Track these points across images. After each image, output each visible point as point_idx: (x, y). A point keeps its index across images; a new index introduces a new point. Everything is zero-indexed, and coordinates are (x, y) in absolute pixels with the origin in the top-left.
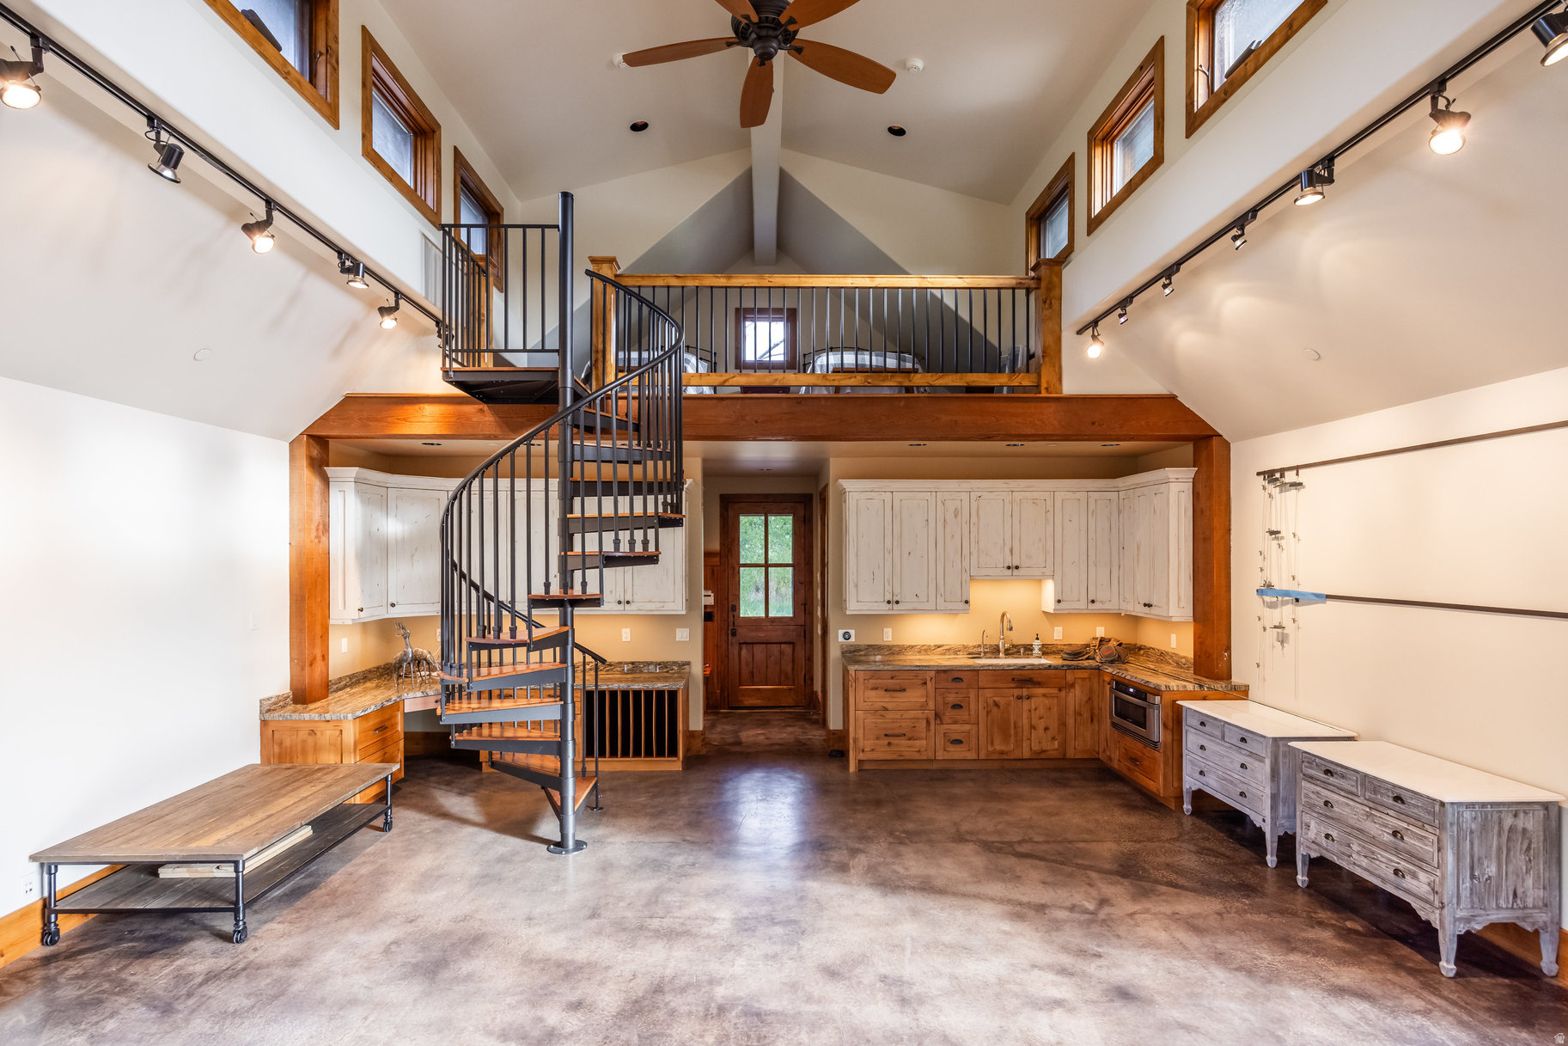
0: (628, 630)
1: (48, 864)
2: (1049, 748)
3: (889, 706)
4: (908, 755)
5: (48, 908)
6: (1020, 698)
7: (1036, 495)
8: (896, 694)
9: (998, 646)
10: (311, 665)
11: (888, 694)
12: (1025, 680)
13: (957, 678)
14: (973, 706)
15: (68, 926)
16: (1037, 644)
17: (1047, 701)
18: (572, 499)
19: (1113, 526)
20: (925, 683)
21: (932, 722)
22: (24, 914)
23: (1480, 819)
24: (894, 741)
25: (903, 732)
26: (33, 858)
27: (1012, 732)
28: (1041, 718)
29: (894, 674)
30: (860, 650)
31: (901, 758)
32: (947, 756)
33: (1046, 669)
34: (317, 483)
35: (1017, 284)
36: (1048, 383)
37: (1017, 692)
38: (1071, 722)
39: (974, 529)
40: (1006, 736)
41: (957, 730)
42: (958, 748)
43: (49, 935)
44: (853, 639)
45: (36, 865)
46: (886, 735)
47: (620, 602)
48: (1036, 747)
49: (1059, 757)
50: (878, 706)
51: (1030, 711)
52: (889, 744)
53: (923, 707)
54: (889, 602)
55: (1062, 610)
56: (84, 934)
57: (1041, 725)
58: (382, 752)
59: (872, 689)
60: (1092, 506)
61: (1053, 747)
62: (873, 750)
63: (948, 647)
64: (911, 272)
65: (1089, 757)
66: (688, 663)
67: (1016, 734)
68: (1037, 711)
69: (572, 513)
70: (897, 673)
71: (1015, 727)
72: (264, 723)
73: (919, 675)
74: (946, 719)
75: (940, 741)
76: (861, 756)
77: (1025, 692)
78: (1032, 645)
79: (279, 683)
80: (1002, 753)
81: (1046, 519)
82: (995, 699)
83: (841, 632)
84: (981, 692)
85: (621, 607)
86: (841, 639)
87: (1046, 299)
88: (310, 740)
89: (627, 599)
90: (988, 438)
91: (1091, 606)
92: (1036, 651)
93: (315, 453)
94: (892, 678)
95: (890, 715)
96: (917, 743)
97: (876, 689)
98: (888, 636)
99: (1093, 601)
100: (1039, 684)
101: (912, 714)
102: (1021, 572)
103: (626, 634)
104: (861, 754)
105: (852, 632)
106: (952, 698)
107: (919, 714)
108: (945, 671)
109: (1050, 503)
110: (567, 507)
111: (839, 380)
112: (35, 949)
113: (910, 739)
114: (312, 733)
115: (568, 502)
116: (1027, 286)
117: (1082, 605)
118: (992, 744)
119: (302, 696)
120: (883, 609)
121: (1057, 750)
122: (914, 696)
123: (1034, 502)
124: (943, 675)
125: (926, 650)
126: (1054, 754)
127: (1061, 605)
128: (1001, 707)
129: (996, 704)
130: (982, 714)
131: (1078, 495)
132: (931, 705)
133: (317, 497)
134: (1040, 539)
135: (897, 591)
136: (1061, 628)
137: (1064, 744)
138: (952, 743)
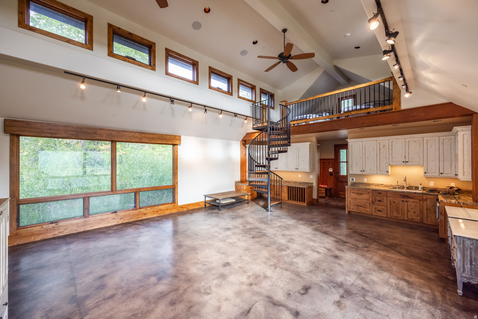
0: (300, 175)
1: (205, 196)
2: (415, 218)
3: (357, 198)
4: (363, 212)
5: (205, 202)
6: (403, 201)
7: (415, 139)
8: (359, 195)
9: (404, 186)
10: (243, 177)
11: (357, 195)
12: (405, 196)
13: (380, 193)
14: (385, 202)
15: (207, 205)
16: (420, 187)
17: (414, 204)
18: (270, 148)
19: (452, 148)
20: (369, 193)
21: (371, 204)
22: (203, 202)
23: (475, 245)
24: (359, 207)
25: (362, 205)
26: (204, 195)
27: (400, 211)
28: (412, 209)
29: (359, 189)
30: (356, 184)
31: (361, 212)
32: (376, 214)
33: (414, 193)
34: (244, 147)
35: (385, 81)
36: (395, 107)
37: (402, 199)
38: (425, 211)
39: (390, 151)
40: (398, 211)
41: (380, 208)
42: (380, 213)
43: (205, 205)
44: (354, 181)
45: (204, 196)
46: (357, 205)
47: (296, 169)
48: (410, 217)
49: (420, 222)
50: (354, 197)
51: (407, 206)
52: (358, 208)
53: (368, 200)
54: (361, 171)
55: (427, 176)
56: (209, 206)
57: (412, 211)
58: (251, 192)
59: (353, 193)
60: (441, 141)
61: (418, 219)
62: (353, 209)
63: (385, 185)
64: (372, 80)
65: (434, 224)
66: (313, 183)
67: (402, 212)
68: (410, 206)
69: (270, 150)
70: (360, 190)
71: (401, 210)
72: (235, 185)
73: (367, 191)
74: (376, 204)
75: (374, 209)
76: (349, 210)
77: (405, 200)
78: (419, 187)
79: (238, 179)
80: (396, 217)
81: (420, 147)
82: (394, 200)
83: (351, 179)
84: (388, 198)
85: (296, 170)
86: (351, 180)
87: (395, 83)
88: (240, 188)
89: (297, 168)
90: (377, 125)
91: (441, 175)
92: (420, 189)
93: (244, 143)
94: (358, 191)
95: (358, 200)
96: (367, 209)
97: (354, 193)
98: (365, 180)
99: (441, 173)
100: (411, 198)
101: (364, 201)
102: (409, 163)
103: (300, 176)
104: (349, 209)
105: (354, 179)
106: (378, 198)
107: (367, 201)
108: (375, 190)
109: (421, 141)
110: (269, 150)
111: (332, 117)
112: (204, 206)
113: (364, 208)
114: (241, 187)
115: (269, 149)
116: (388, 80)
117: (437, 174)
118: (393, 213)
119: (242, 182)
120: (360, 173)
121: (419, 220)
122: (365, 196)
123: (415, 141)
124: (375, 192)
125: (378, 185)
126: (418, 221)
127: (426, 174)
128: (396, 203)
129: (394, 202)
130: (389, 204)
131: (434, 138)
132: (371, 199)
133: (244, 150)
134: (417, 153)
135: (364, 168)
136: (433, 182)
137: (422, 218)
138: (378, 211)
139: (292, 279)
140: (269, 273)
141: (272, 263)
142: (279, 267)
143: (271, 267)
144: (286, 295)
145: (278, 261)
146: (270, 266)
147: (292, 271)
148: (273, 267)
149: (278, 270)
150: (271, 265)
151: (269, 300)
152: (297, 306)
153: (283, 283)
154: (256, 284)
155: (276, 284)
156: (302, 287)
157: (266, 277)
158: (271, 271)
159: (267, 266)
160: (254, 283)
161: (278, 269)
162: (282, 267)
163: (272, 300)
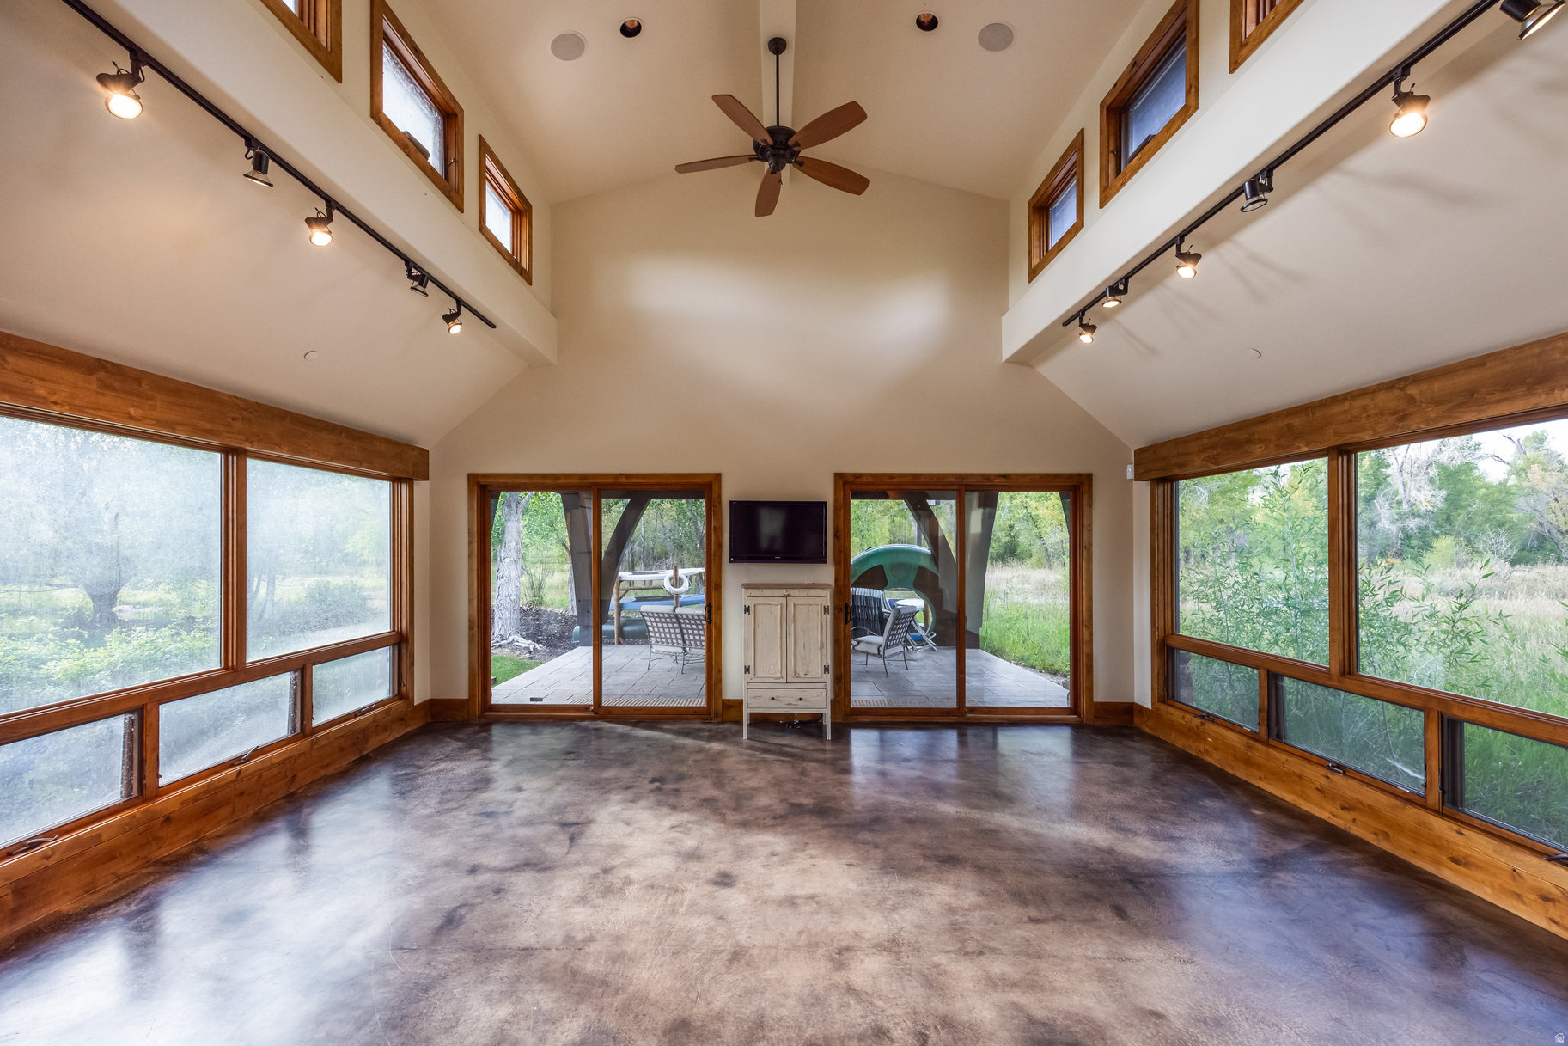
139: (500, 930)
140: (580, 915)
141: (593, 948)
142: (557, 949)
143: (588, 933)
144: (506, 887)
145: (574, 973)
146: (592, 936)
147: (503, 957)
148: (579, 936)
149: (558, 936)
150: (591, 939)
151: (544, 866)
152: (475, 881)
153: (525, 908)
154: (596, 876)
155: (543, 897)
156: (464, 923)
157: (582, 900)
158: (578, 921)
159: (604, 933)
160: (602, 875)
161: (559, 939)
162: (546, 953)
163: (538, 868)
